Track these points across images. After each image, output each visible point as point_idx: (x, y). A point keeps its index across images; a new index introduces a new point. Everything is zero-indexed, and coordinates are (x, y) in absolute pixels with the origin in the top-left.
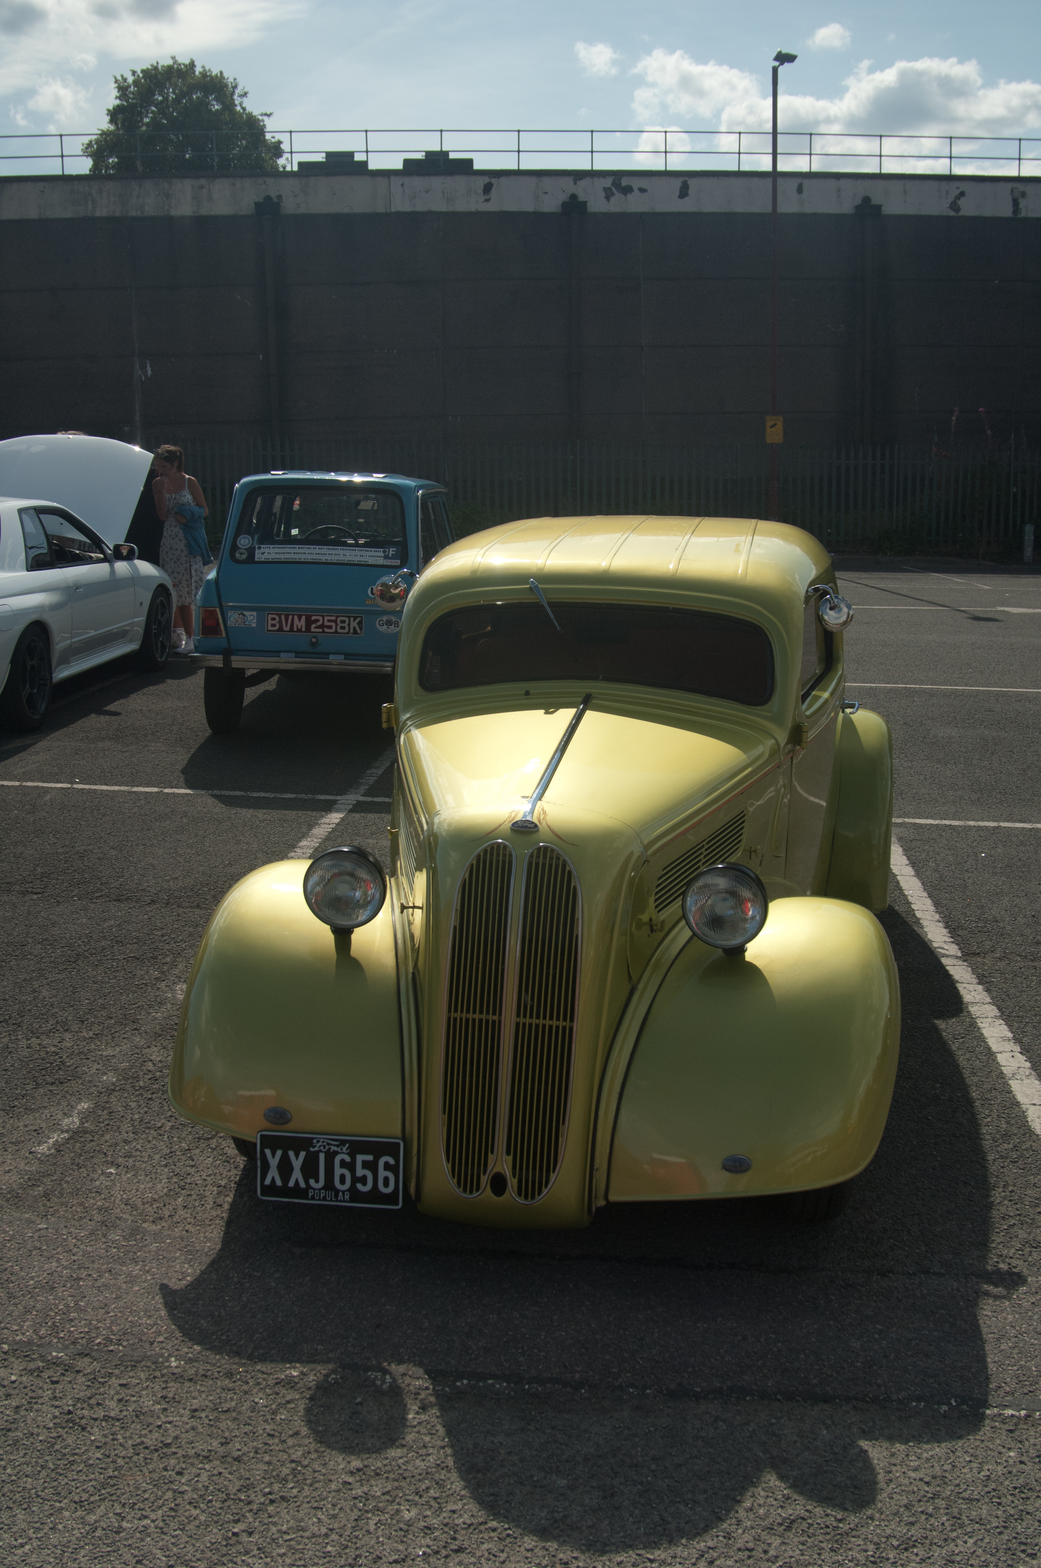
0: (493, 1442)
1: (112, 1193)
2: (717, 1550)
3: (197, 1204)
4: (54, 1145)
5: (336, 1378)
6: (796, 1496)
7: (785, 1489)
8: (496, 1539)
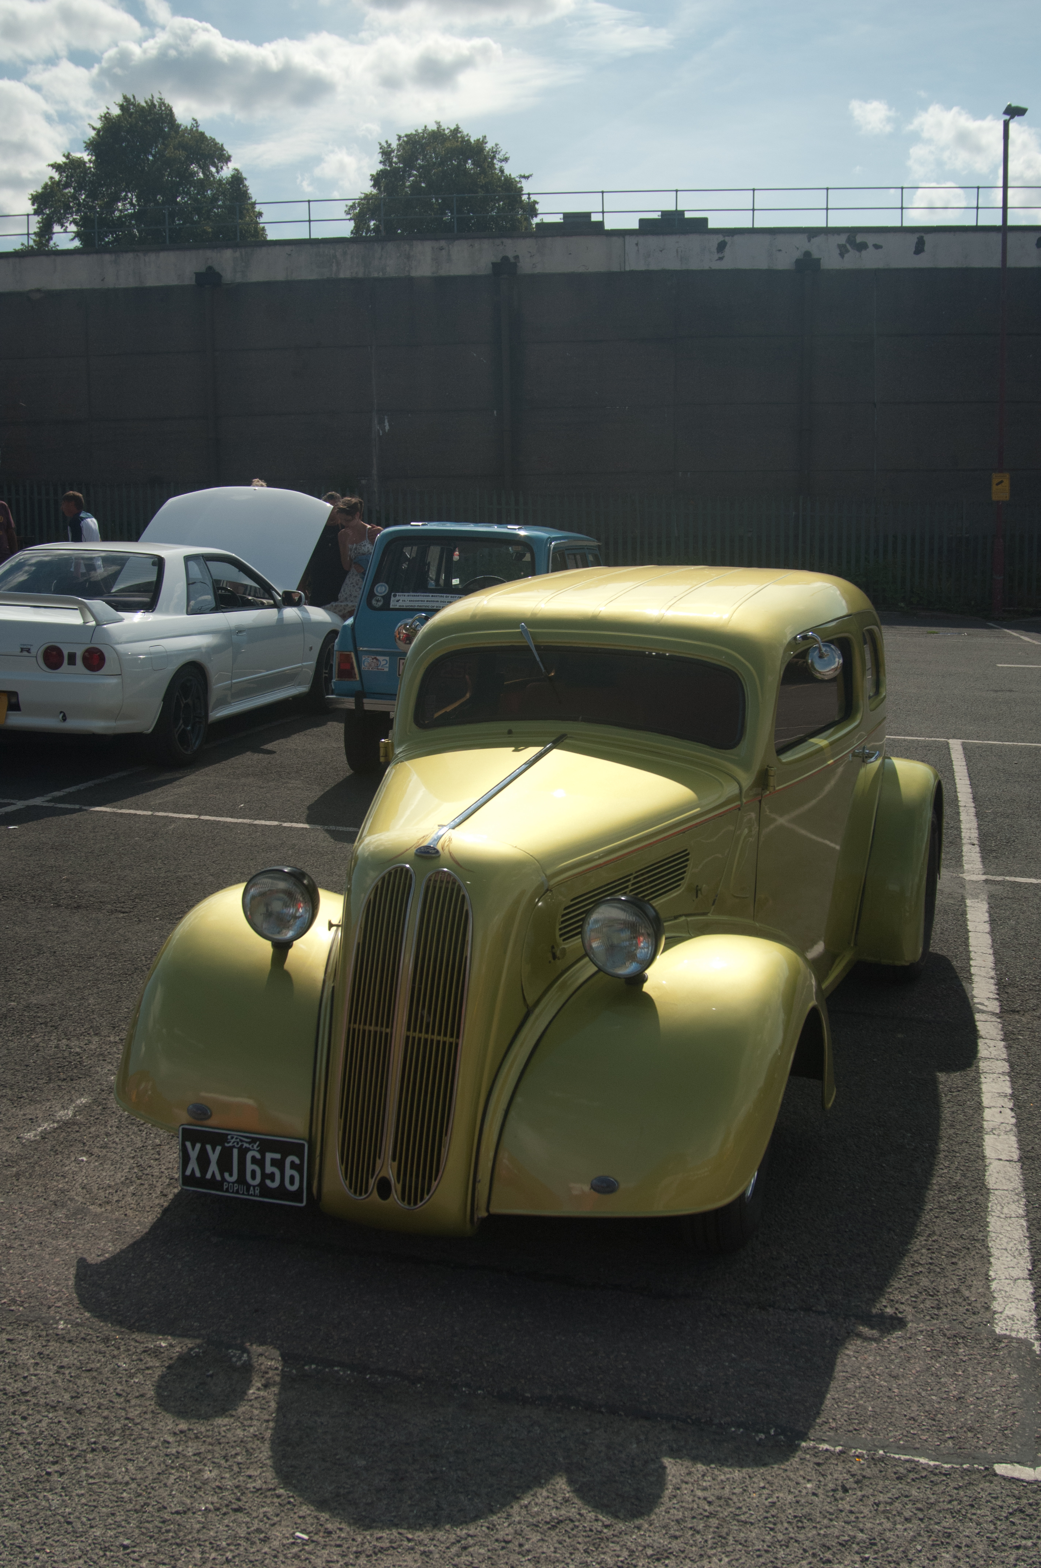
0: (315, 1422)
1: (76, 1177)
2: (475, 1538)
3: (145, 1193)
4: (41, 1132)
5: (199, 1352)
6: (576, 1500)
7: (568, 1492)
8: (277, 1504)
